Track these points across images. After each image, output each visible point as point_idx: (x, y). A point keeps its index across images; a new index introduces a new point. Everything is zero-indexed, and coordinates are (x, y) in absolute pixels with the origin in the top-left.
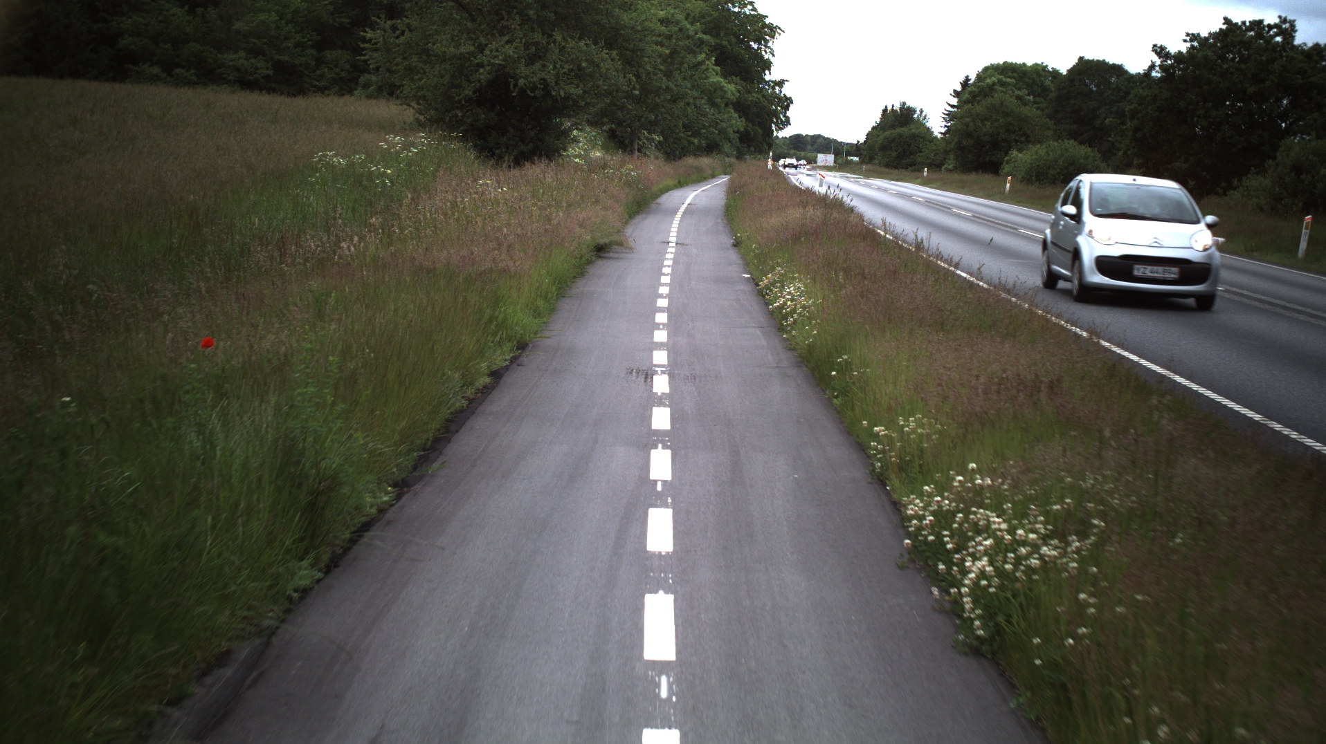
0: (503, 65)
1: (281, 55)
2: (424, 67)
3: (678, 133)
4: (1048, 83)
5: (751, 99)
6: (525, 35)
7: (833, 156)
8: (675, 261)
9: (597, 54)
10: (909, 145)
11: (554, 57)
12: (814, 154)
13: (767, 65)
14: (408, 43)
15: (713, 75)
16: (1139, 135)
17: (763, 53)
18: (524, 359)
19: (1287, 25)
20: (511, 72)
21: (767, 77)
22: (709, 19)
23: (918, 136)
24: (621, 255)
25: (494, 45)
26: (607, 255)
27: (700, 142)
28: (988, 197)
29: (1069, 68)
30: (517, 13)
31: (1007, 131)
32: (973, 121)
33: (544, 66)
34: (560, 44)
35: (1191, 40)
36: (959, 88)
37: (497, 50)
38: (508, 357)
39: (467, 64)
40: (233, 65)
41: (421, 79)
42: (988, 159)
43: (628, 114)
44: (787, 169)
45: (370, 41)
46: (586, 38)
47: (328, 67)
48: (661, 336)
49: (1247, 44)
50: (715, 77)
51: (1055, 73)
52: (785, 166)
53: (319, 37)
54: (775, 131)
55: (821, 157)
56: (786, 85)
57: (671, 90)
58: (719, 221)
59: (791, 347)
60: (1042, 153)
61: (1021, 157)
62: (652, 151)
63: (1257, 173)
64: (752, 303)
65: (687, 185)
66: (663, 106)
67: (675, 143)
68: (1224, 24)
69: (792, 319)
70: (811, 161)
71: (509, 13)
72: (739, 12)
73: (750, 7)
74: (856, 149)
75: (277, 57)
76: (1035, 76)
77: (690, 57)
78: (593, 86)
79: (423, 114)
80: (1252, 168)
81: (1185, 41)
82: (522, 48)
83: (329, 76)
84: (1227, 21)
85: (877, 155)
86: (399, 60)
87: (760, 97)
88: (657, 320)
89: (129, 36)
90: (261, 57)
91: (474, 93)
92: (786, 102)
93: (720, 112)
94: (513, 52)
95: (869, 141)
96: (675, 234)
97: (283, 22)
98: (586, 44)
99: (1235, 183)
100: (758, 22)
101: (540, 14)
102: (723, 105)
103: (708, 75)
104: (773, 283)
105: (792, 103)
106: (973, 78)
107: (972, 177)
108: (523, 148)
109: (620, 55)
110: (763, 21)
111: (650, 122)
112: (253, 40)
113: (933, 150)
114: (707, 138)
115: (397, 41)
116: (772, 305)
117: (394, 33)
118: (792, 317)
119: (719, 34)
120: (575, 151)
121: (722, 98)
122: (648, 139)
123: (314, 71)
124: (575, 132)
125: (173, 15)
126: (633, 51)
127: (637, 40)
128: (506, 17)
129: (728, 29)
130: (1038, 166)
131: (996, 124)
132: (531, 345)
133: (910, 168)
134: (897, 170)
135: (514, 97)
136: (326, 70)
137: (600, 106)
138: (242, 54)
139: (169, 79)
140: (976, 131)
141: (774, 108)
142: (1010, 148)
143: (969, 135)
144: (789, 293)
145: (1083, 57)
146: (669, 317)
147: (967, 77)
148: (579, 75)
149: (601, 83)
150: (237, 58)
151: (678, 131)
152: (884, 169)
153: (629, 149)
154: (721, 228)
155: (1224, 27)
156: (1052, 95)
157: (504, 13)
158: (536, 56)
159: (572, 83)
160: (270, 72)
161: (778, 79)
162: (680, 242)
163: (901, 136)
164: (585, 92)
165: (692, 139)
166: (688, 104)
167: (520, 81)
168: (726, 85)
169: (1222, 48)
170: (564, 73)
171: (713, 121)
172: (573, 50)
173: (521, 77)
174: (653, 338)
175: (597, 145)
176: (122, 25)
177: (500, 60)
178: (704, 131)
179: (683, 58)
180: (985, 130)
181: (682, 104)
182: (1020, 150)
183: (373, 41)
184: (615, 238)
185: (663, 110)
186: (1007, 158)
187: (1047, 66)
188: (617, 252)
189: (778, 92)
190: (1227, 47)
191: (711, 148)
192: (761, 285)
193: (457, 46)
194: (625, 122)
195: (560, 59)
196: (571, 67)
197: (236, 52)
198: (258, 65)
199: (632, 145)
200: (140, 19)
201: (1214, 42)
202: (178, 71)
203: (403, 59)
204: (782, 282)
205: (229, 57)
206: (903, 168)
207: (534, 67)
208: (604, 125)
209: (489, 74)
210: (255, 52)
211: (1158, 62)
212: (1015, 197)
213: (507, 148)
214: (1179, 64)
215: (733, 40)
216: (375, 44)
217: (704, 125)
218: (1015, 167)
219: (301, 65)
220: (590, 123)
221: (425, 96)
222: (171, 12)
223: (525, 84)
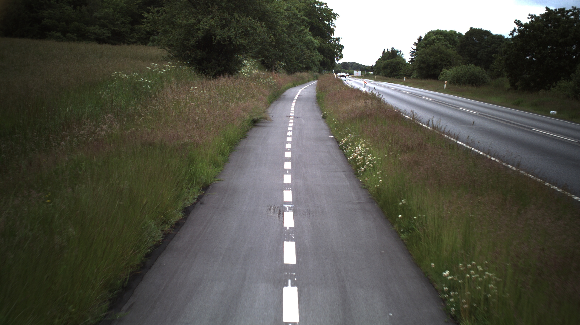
0: (209, 29)
1: (115, 27)
2: (171, 30)
3: (293, 62)
4: (456, 39)
5: (325, 46)
6: (220, 15)
7: (361, 71)
8: (294, 128)
9: (255, 24)
10: (396, 67)
11: (234, 25)
12: (352, 71)
13: (332, 31)
14: (164, 19)
15: (308, 35)
16: (508, 62)
17: (331, 26)
18: (205, 199)
19: (576, 11)
20: (213, 32)
21: (332, 37)
22: (306, 11)
23: (400, 63)
24: (266, 124)
25: (205, 19)
26: (258, 124)
27: (303, 66)
28: (436, 91)
29: (466, 32)
30: (216, 4)
31: (441, 60)
32: (426, 56)
33: (229, 30)
34: (237, 19)
35: (531, 18)
36: (417, 42)
37: (206, 22)
38: (196, 196)
39: (192, 29)
40: (93, 32)
41: (170, 36)
42: (432, 73)
43: (270, 53)
44: (341, 78)
45: (146, 18)
46: (249, 16)
47: (136, 32)
48: (287, 179)
49: (558, 20)
50: (309, 37)
51: (460, 35)
52: (340, 76)
53: (132, 19)
54: (336, 61)
55: (355, 72)
56: (341, 40)
57: (290, 43)
58: (314, 104)
59: (365, 187)
60: (459, 70)
61: (449, 72)
62: (281, 70)
63: (564, 80)
64: (336, 154)
65: (297, 85)
66: (286, 50)
67: (292, 66)
68: (546, 10)
69: (363, 169)
70: (351, 74)
71: (212, 5)
72: (320, 8)
73: (324, 5)
74: (371, 68)
75: (113, 28)
76: (451, 36)
77: (298, 27)
78: (253, 39)
79: (171, 53)
80: (562, 77)
81: (528, 18)
82: (219, 21)
83: (136, 37)
84: (547, 9)
85: (381, 71)
86: (160, 27)
87: (329, 45)
88: (285, 167)
89: (47, 19)
90: (106, 28)
91: (195, 43)
92: (341, 48)
93: (311, 52)
94: (214, 23)
95: (377, 65)
96: (293, 112)
97: (116, 12)
98: (250, 19)
99: (554, 84)
100: (328, 12)
101: (227, 5)
102: (313, 49)
103: (307, 35)
104: (348, 142)
105: (344, 48)
106: (423, 37)
107: (426, 81)
108: (219, 69)
109: (266, 24)
110: (330, 12)
111: (280, 56)
112: (102, 21)
113: (406, 69)
114: (306, 64)
115: (159, 18)
116: (350, 158)
117: (158, 14)
118: (363, 167)
119: (311, 17)
120: (245, 70)
121: (313, 46)
122: (279, 64)
123: (130, 35)
124: (245, 61)
125: (66, 10)
126: (272, 23)
127: (274, 17)
128: (211, 7)
129: (315, 15)
130: (457, 76)
131: (436, 57)
132: (211, 187)
133: (396, 77)
134: (390, 78)
135: (215, 45)
136: (135, 34)
137: (257, 49)
138: (97, 27)
139: (64, 38)
140: (427, 60)
141: (336, 50)
142: (442, 68)
143: (424, 62)
144: (359, 150)
145: (472, 27)
146: (292, 165)
147: (420, 36)
148: (246, 34)
149: (257, 38)
150: (95, 29)
151: (293, 61)
152: (384, 77)
153: (270, 69)
154: (315, 108)
155: (547, 12)
156: (459, 44)
157: (210, 4)
158: (225, 25)
159: (243, 38)
160: (110, 35)
161: (337, 37)
162: (295, 116)
163: (392, 63)
164: (249, 42)
165: (299, 64)
166: (298, 48)
167: (217, 37)
168: (314, 40)
169: (546, 21)
170: (239, 33)
171: (308, 56)
172: (243, 22)
173: (218, 35)
174: (283, 180)
175: (256, 67)
176: (43, 14)
177: (207, 27)
178: (304, 61)
179: (295, 27)
180: (431, 60)
181: (295, 49)
182: (448, 69)
183: (148, 18)
184: (263, 115)
185: (286, 51)
186: (441, 72)
187: (456, 31)
188: (264, 123)
189: (337, 43)
190: (548, 21)
191: (307, 69)
192: (341, 143)
193: (187, 20)
194: (268, 56)
195: (237, 26)
196: (242, 30)
197: (94, 26)
198: (105, 32)
199: (272, 67)
200: (52, 12)
201: (542, 19)
202: (68, 34)
203: (162, 26)
204: (353, 142)
205: (91, 28)
206: (393, 77)
207: (224, 30)
208: (259, 58)
209: (203, 33)
210: (103, 26)
211: (517, 28)
212: (448, 91)
213: (211, 69)
214: (527, 29)
215: (317, 20)
216: (149, 19)
217: (305, 58)
218: (446, 76)
219: (124, 32)
220: (253, 57)
221: (172, 44)
222: (65, 8)
223: (220, 38)
